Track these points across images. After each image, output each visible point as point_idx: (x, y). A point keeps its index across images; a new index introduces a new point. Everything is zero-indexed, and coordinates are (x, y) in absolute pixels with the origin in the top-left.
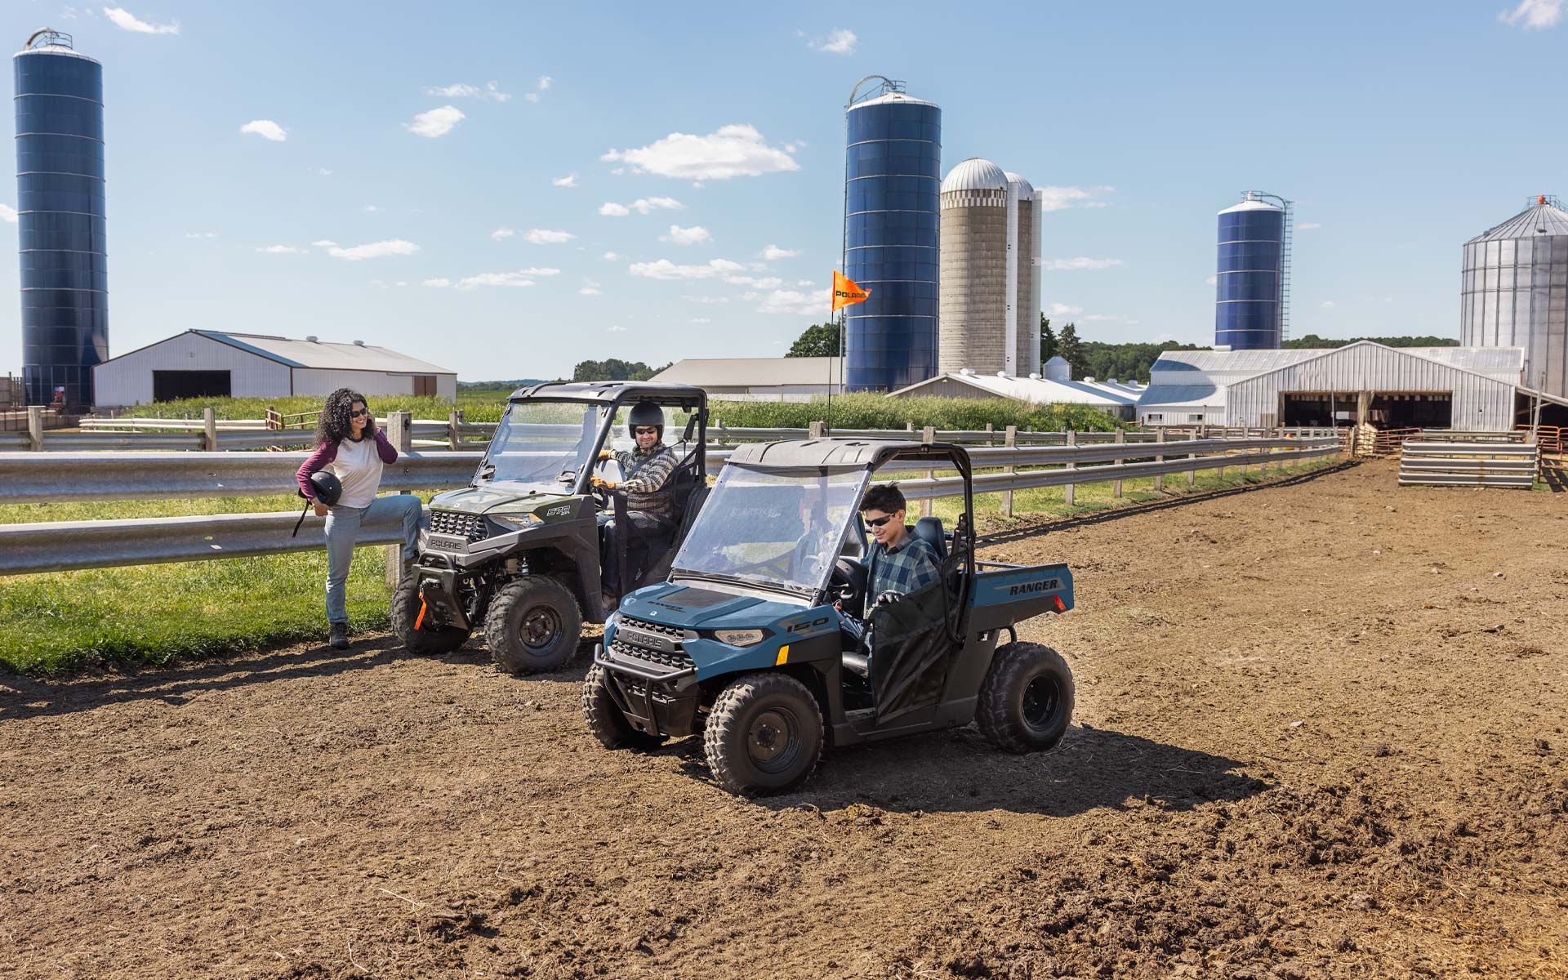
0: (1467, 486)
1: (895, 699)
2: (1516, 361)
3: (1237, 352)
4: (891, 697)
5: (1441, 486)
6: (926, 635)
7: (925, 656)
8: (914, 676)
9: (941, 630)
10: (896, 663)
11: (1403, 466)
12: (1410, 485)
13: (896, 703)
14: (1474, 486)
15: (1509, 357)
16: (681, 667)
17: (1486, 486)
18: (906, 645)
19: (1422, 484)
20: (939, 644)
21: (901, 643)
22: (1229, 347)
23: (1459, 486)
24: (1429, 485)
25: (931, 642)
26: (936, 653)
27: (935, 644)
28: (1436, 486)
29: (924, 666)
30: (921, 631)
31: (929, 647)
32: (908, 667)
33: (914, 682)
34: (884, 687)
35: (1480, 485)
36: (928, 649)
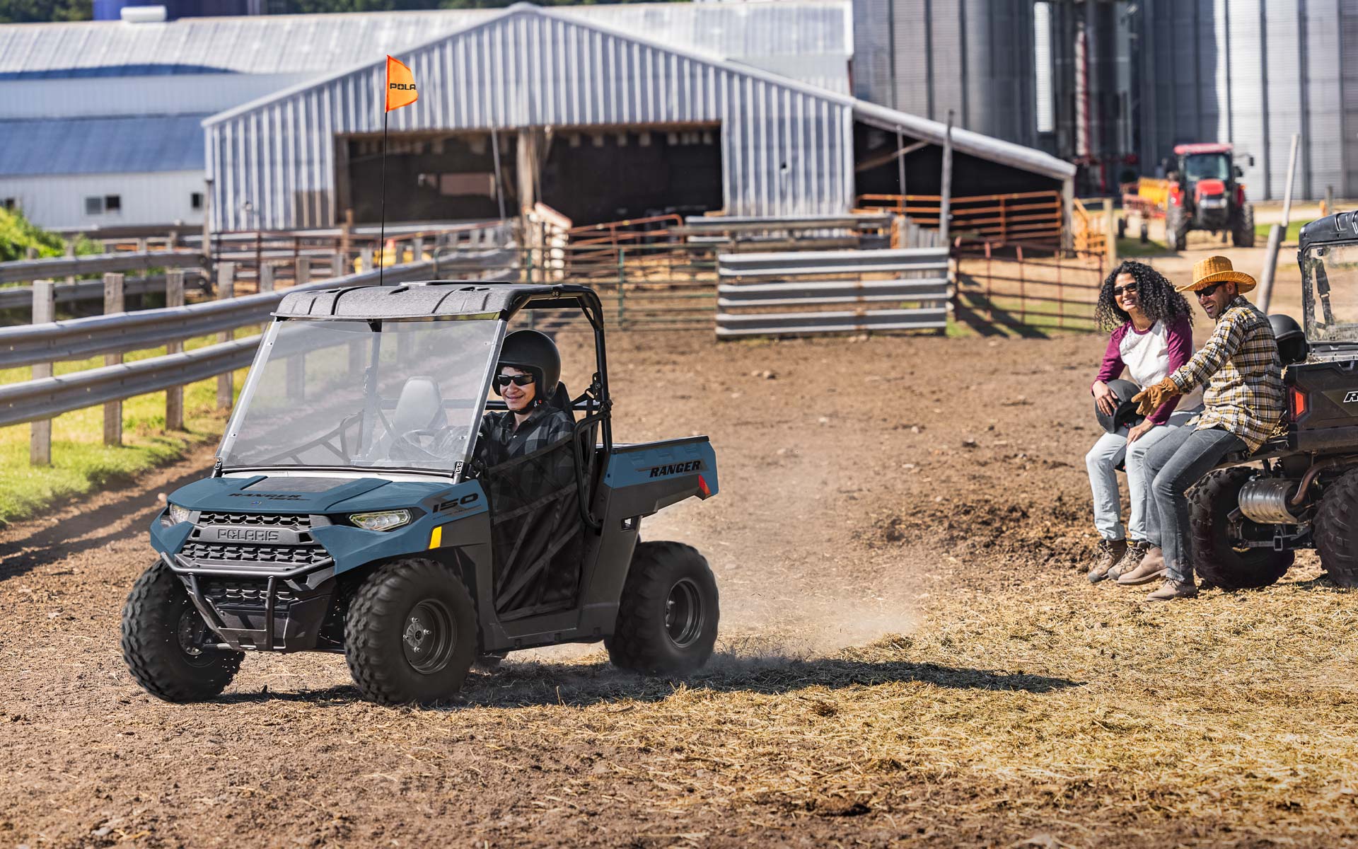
0: (837, 334)
1: (518, 593)
2: (834, 36)
3: (184, 24)
4: (515, 588)
5: (793, 337)
6: (550, 508)
7: (552, 536)
8: (540, 563)
9: (569, 500)
10: (519, 542)
11: (723, 302)
12: (739, 338)
13: (521, 596)
14: (849, 333)
15: (820, 25)
16: (308, 561)
17: (870, 333)
18: (529, 519)
19: (758, 336)
20: (568, 520)
21: (524, 516)
22: (160, 11)
23: (825, 334)
24: (770, 337)
25: (557, 516)
26: (565, 533)
27: (563, 519)
28: (783, 337)
29: (553, 549)
30: (545, 501)
31: (556, 523)
32: (534, 549)
33: (542, 570)
34: (505, 573)
35: (859, 332)
36: (555, 526)
